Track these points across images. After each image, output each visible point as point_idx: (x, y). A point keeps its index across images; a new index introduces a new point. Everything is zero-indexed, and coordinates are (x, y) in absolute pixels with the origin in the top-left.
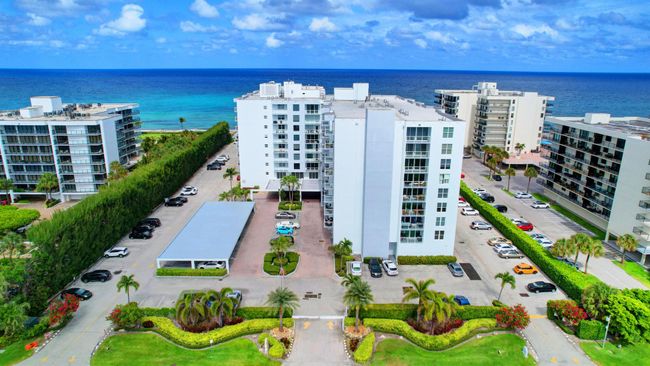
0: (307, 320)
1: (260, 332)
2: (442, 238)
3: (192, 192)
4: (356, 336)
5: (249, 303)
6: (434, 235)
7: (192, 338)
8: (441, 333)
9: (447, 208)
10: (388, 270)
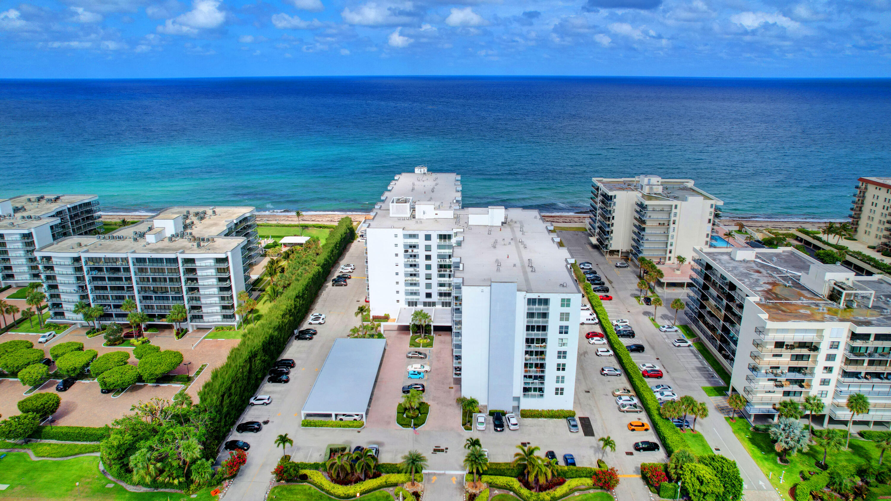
0: (435, 474)
1: (395, 485)
2: (562, 394)
3: (321, 321)
4: (473, 491)
5: (385, 458)
6: (554, 391)
7: (341, 490)
8: (545, 490)
9: (566, 368)
10: (510, 425)
